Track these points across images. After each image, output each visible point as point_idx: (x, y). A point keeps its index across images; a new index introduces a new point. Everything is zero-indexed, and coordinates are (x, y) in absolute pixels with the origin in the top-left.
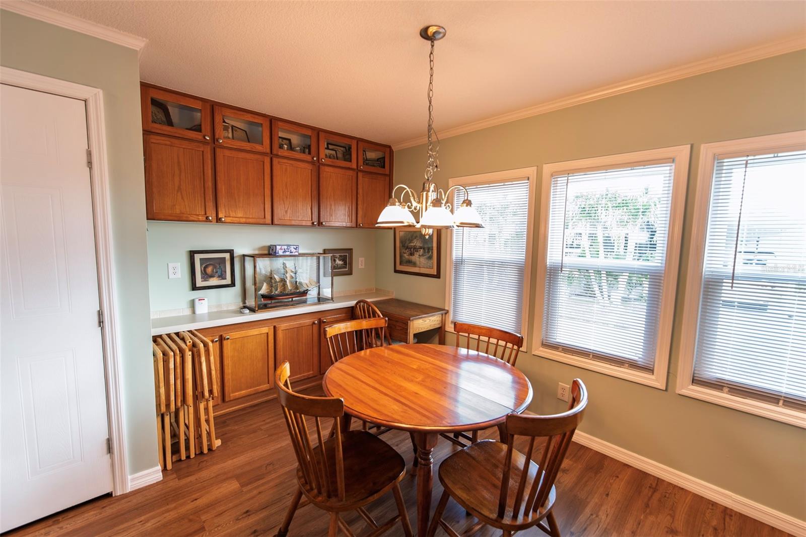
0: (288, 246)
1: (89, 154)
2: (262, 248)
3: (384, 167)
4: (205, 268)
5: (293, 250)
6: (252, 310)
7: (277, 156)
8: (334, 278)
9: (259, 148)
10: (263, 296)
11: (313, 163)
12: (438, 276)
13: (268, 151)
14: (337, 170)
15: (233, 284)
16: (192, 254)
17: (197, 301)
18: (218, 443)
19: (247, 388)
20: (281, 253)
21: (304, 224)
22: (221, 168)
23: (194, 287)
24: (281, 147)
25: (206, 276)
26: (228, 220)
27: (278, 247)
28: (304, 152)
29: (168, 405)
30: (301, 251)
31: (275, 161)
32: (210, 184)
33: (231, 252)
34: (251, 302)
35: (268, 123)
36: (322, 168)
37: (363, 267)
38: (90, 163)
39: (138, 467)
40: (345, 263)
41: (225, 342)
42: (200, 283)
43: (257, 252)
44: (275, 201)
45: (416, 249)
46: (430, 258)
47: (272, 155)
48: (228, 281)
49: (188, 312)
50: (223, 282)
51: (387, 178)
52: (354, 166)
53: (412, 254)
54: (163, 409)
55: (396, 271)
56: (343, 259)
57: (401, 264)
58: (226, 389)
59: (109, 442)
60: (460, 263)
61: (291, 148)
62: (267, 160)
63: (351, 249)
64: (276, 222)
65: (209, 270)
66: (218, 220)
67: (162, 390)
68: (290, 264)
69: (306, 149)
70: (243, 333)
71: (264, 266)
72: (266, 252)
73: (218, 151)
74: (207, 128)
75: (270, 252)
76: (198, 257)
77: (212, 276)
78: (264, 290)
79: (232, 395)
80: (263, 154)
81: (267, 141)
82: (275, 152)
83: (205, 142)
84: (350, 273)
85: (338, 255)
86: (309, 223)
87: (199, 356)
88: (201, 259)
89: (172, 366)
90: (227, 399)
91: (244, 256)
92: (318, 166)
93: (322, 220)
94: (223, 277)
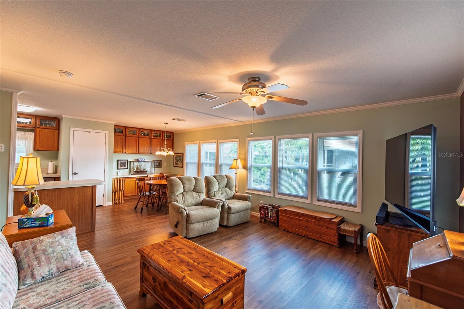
0: (142, 159)
1: (105, 142)
2: (136, 159)
3: (171, 138)
4: (121, 164)
5: (144, 160)
6: (132, 175)
7: (140, 137)
8: (155, 168)
9: (136, 136)
10: (135, 172)
11: (149, 138)
12: (183, 167)
13: (138, 136)
14: (156, 140)
15: (127, 168)
16: (118, 161)
17: (118, 172)
18: (123, 202)
19: (130, 194)
20: (140, 161)
21: (147, 153)
22: (126, 141)
23: (118, 169)
24: (141, 135)
25: (121, 166)
26: (128, 153)
27: (140, 159)
28: (148, 136)
29: (114, 190)
30: (146, 161)
31: (140, 138)
32: (124, 142)
33: (127, 160)
34: (132, 173)
35: (138, 130)
36: (152, 139)
37: (165, 165)
38: (105, 144)
39: (108, 201)
40: (159, 164)
41: (125, 182)
42: (119, 168)
43: (134, 160)
44: (139, 148)
45: (178, 160)
46: (181, 162)
47: (139, 137)
48: (126, 168)
49: (116, 175)
50: (125, 168)
51: (172, 141)
52: (161, 138)
53: (177, 162)
54: (113, 191)
55: (174, 166)
56: (159, 163)
57: (175, 164)
58: (125, 193)
59: (104, 195)
60: (187, 163)
61: (144, 135)
62: (138, 138)
63: (161, 160)
64: (139, 153)
65: (122, 165)
66: (125, 153)
67: (113, 187)
68: (143, 164)
69: (148, 135)
70: (130, 180)
71: (136, 164)
72: (136, 160)
73: (126, 137)
74: (124, 132)
75: (138, 160)
76: (119, 161)
77: (122, 166)
78: (135, 170)
79: (126, 195)
80: (137, 137)
81: (138, 134)
82: (140, 136)
83: (123, 136)
84: (161, 167)
85: (157, 162)
86: (148, 153)
87: (121, 181)
88: (120, 162)
89: (115, 182)
90: (125, 196)
91: (131, 161)
92: (151, 139)
93: (151, 152)
94: (125, 166)
